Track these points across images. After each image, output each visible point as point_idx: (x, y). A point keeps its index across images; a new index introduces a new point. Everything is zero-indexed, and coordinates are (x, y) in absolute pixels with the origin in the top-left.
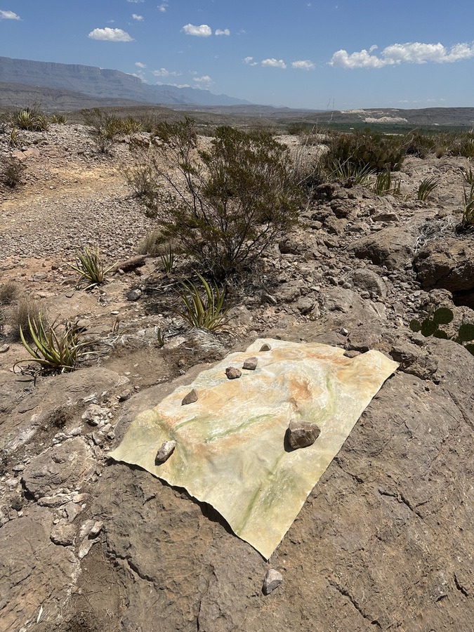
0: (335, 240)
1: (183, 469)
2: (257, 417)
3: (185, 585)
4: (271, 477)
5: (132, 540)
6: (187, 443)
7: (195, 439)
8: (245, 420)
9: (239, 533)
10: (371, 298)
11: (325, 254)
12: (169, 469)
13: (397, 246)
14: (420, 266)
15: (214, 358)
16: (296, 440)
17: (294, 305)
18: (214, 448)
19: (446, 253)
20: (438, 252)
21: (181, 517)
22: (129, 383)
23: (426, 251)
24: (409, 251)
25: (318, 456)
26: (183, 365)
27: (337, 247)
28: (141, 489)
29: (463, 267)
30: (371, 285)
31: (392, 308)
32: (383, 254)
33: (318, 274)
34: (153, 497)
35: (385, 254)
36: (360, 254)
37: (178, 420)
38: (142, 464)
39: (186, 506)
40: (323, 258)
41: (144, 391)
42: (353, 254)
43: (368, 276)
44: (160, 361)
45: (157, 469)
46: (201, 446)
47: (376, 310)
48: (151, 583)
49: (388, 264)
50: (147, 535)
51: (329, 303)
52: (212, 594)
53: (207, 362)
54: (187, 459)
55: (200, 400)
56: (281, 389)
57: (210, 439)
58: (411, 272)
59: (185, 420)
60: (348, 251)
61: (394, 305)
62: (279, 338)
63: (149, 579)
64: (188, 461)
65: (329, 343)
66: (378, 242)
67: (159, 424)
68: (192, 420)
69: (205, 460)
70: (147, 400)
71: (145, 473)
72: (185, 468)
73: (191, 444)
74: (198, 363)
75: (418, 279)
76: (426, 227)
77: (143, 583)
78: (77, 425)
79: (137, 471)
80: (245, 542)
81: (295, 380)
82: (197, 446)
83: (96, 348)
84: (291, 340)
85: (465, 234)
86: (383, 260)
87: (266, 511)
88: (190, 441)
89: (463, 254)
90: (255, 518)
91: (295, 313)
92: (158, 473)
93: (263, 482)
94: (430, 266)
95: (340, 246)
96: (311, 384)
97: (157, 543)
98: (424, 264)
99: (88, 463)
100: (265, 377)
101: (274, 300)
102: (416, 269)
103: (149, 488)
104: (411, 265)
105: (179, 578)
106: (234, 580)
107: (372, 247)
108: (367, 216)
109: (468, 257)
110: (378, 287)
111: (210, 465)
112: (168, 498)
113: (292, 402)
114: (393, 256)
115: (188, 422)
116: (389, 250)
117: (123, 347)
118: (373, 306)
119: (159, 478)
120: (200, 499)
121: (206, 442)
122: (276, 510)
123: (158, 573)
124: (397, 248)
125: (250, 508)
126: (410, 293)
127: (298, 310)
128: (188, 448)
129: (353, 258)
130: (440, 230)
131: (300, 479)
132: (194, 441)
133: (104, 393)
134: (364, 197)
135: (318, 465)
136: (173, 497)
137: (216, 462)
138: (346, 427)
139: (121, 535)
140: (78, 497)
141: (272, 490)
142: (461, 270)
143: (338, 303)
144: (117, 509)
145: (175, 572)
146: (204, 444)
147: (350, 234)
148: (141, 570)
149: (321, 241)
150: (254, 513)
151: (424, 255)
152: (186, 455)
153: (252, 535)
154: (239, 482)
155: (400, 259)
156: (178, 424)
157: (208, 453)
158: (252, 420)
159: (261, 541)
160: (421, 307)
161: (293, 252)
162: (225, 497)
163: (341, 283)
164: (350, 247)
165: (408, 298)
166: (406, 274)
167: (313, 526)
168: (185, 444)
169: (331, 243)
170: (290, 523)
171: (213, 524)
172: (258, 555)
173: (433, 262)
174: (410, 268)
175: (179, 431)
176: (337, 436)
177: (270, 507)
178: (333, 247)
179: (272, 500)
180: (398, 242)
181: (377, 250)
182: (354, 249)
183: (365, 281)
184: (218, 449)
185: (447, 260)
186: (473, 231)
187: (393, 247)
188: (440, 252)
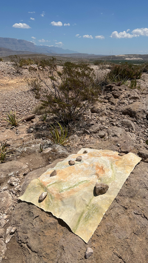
0: (114, 107)
1: (50, 204)
2: (82, 182)
3: (51, 255)
4: (88, 207)
5: (29, 235)
6: (52, 193)
7: (55, 191)
8: (77, 183)
9: (74, 232)
10: (129, 131)
11: (110, 113)
12: (44, 204)
13: (140, 110)
15: (64, 156)
16: (99, 191)
17: (97, 134)
18: (63, 195)
21: (50, 225)
22: (28, 167)
24: (144, 112)
25: (108, 198)
26: (50, 160)
28: (32, 213)
30: (129, 126)
31: (138, 135)
33: (107, 121)
34: (38, 216)
35: (135, 113)
36: (124, 113)
37: (48, 183)
38: (33, 202)
39: (52, 220)
40: (109, 115)
41: (34, 171)
42: (121, 113)
43: (128, 122)
44: (41, 158)
45: (39, 204)
46: (58, 194)
47: (131, 136)
48: (36, 254)
49: (136, 117)
50: (35, 233)
51: (112, 133)
52: (63, 259)
53: (61, 158)
54: (52, 200)
55: (58, 174)
56: (92, 169)
57: (62, 191)
59: (51, 183)
60: (119, 112)
61: (139, 134)
62: (91, 148)
63: (36, 252)
64: (52, 201)
65: (112, 150)
66: (132, 108)
67: (40, 185)
69: (59, 200)
70: (35, 175)
71: (34, 206)
73: (54, 193)
74: (57, 159)
77: (33, 254)
78: (6, 185)
79: (31, 205)
80: (77, 235)
81: (98, 165)
82: (56, 194)
83: (14, 153)
84: (96, 149)
86: (134, 115)
87: (86, 222)
88: (54, 192)
90: (81, 225)
91: (98, 137)
92: (40, 206)
93: (85, 210)
95: (116, 110)
96: (105, 167)
97: (39, 236)
99: (10, 202)
100: (85, 164)
101: (89, 132)
102: (147, 119)
103: (36, 213)
104: (145, 117)
105: (48, 252)
106: (73, 252)
107: (129, 110)
108: (127, 97)
110: (132, 126)
111: (62, 202)
112: (44, 217)
113: (96, 175)
114: (138, 114)
115: (53, 184)
116: (136, 111)
117: (25, 152)
118: (130, 134)
119: (40, 208)
120: (58, 217)
121: (60, 192)
122: (90, 222)
123: (40, 250)
125: (79, 221)
126: (146, 129)
127: (99, 136)
128: (53, 195)
129: (121, 114)
131: (100, 208)
132: (55, 192)
133: (17, 172)
134: (125, 90)
135: (108, 202)
136: (46, 216)
137: (64, 201)
138: (120, 185)
139: (24, 233)
140: (6, 217)
141: (88, 213)
143: (115, 133)
144: (22, 222)
145: (47, 249)
146: (59, 193)
147: (120, 105)
148: (32, 248)
149: (108, 108)
150: (81, 223)
152: (52, 198)
153: (80, 233)
154: (74, 210)
155: (141, 115)
156: (48, 185)
157: (61, 197)
158: (80, 183)
159: (84, 235)
161: (96, 112)
162: (68, 216)
163: (117, 125)
164: (120, 110)
165: (144, 131)
166: (144, 121)
167: (106, 228)
168: (51, 194)
169: (112, 108)
170: (96, 227)
171: (63, 228)
172: (83, 241)
174: (145, 119)
175: (49, 188)
176: (116, 189)
177: (87, 220)
178: (113, 110)
179: (88, 217)
180: (140, 108)
181: (131, 111)
182: (122, 111)
183: (127, 124)
184: (65, 195)
187: (138, 110)
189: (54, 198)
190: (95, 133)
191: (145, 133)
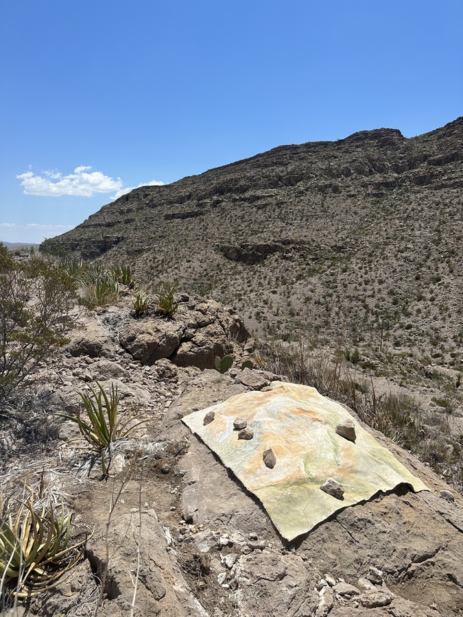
1: (353, 489)
6: (330, 476)
7: (330, 469)
10: (128, 381)
12: (350, 494)
13: (103, 338)
14: (132, 348)
18: (347, 464)
19: (148, 333)
20: (141, 333)
23: (131, 335)
29: (164, 340)
31: (144, 384)
32: (97, 347)
35: (99, 347)
36: (75, 353)
37: (298, 471)
39: (386, 501)
41: (185, 504)
42: (68, 354)
45: (348, 501)
46: (340, 469)
47: (142, 389)
49: (104, 354)
54: (344, 483)
56: (294, 420)
57: (337, 462)
58: (126, 355)
59: (303, 468)
62: (196, 410)
63: (437, 551)
64: (347, 484)
66: (86, 338)
67: (291, 486)
68: (305, 465)
69: (352, 474)
71: (347, 509)
72: (352, 487)
73: (333, 474)
74: (179, 459)
75: (135, 358)
79: (340, 516)
82: (337, 471)
85: (143, 318)
86: (99, 352)
88: (330, 473)
89: (158, 331)
92: (352, 502)
94: (142, 345)
96: (302, 407)
97: (410, 533)
98: (135, 345)
100: (271, 422)
102: (127, 351)
103: (360, 513)
104: (123, 350)
105: (442, 531)
107: (83, 344)
109: (163, 331)
111: (358, 474)
112: (375, 507)
113: (315, 420)
114: (105, 346)
116: (99, 342)
118: (136, 386)
119: (358, 504)
120: (391, 488)
121: (339, 465)
123: (437, 541)
124: (105, 339)
126: (141, 369)
128: (335, 477)
129: (70, 357)
130: (120, 319)
132: (332, 471)
136: (378, 504)
137: (359, 469)
139: (390, 556)
142: (163, 342)
143: (124, 391)
146: (339, 467)
148: (429, 551)
151: (132, 339)
155: (111, 348)
156: (304, 472)
157: (349, 470)
160: (161, 376)
163: (94, 378)
165: (145, 374)
166: (124, 357)
173: (143, 342)
174: (123, 352)
175: (314, 474)
180: (101, 334)
181: (90, 345)
182: (66, 350)
183: (110, 371)
184: (350, 462)
185: (152, 338)
186: (147, 314)
187: (100, 339)
188: (143, 333)
189: (343, 478)
191: (150, 376)
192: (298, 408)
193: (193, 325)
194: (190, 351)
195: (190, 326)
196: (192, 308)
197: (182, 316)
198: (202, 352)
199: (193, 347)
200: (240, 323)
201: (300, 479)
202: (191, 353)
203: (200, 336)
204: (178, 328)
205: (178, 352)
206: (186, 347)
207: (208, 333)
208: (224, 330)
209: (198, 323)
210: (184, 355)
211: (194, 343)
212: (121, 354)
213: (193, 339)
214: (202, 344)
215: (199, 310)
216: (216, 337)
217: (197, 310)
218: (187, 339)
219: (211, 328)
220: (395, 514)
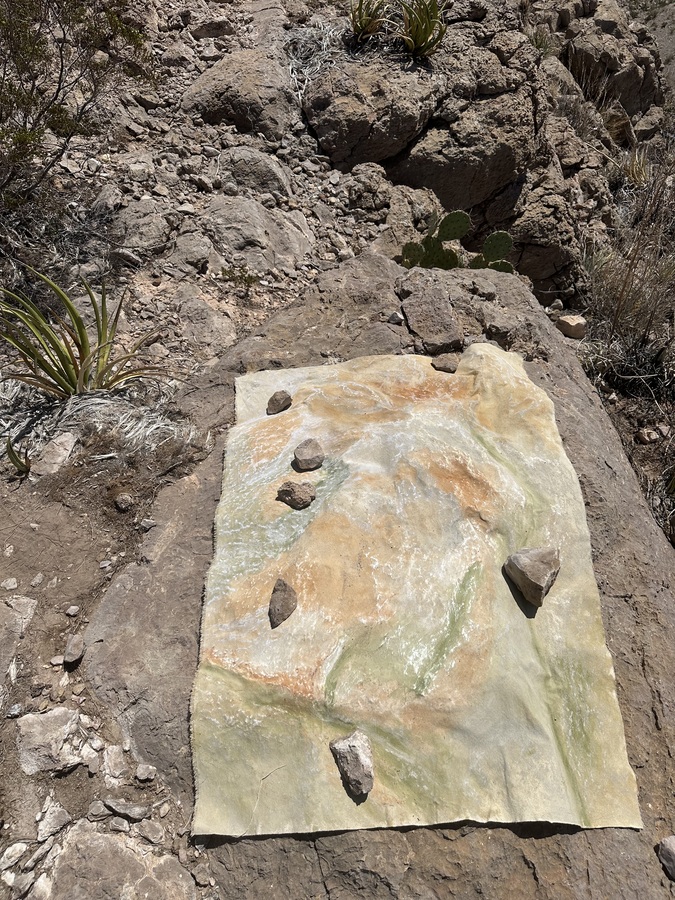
1: (413, 774)
4: (552, 684)
6: (379, 717)
7: (390, 701)
8: (449, 605)
9: (587, 822)
10: (279, 205)
11: (148, 125)
12: (391, 793)
13: (270, 91)
14: (319, 126)
17: (176, 258)
18: (444, 700)
19: (357, 96)
20: (344, 94)
21: (492, 872)
22: (41, 606)
23: (322, 94)
24: (289, 99)
25: (578, 597)
26: (131, 505)
27: (164, 107)
28: (365, 871)
29: (386, 118)
30: (265, 180)
31: (314, 215)
32: (252, 110)
33: (168, 174)
34: (409, 872)
35: (255, 109)
36: (211, 116)
37: (313, 674)
39: (483, 845)
40: (151, 135)
42: (198, 117)
43: (256, 162)
44: (56, 513)
45: (370, 812)
46: (414, 708)
47: (298, 228)
49: (264, 129)
51: (230, 235)
53: (180, 475)
54: (403, 749)
56: (426, 494)
57: (422, 683)
58: (306, 137)
59: (328, 667)
60: (185, 112)
61: (314, 209)
62: (277, 365)
64: (409, 753)
66: (236, 87)
67: (273, 704)
68: (343, 657)
69: (441, 731)
70: (139, 637)
71: (353, 835)
72: (414, 768)
73: (388, 715)
74: (162, 487)
75: (321, 150)
76: (294, 43)
80: (604, 829)
81: (437, 465)
82: (404, 712)
85: (363, 53)
86: (254, 122)
87: (588, 751)
88: (382, 708)
89: (380, 93)
90: (586, 776)
92: (378, 818)
93: (548, 702)
94: (338, 123)
95: (169, 104)
96: (470, 461)
98: (326, 120)
100: (371, 479)
101: (137, 258)
102: (313, 131)
104: (301, 124)
107: (227, 99)
108: (178, 27)
109: (389, 97)
110: (278, 180)
111: (457, 734)
112: (437, 853)
113: (470, 516)
114: (269, 111)
115: (337, 666)
116: (259, 100)
118: (289, 219)
119: (390, 829)
120: (505, 820)
121: (419, 695)
122: (599, 738)
124: (272, 93)
126: (323, 178)
127: (189, 268)
128: (389, 725)
129: (201, 125)
130: (320, 48)
131: (587, 657)
132: (393, 706)
135: (587, 614)
136: (446, 846)
137: (467, 724)
141: (570, 705)
142: (385, 123)
143: (247, 233)
146: (416, 701)
147: (171, 75)
149: (130, 98)
150: (578, 769)
151: (322, 104)
152: (395, 742)
153: (603, 810)
155: (280, 116)
156: (322, 684)
157: (438, 716)
158: (461, 599)
159: (617, 806)
160: (353, 204)
163: (218, 186)
164: (189, 104)
165: (325, 190)
166: (301, 143)
168: (375, 722)
169: (147, 98)
172: (630, 833)
173: (341, 116)
174: (302, 131)
175: (340, 698)
176: (576, 546)
177: (587, 738)
178: (155, 106)
179: (581, 725)
180: (268, 82)
181: (240, 103)
182: (196, 106)
183: (254, 173)
184: (455, 697)
185: (361, 109)
186: (375, 45)
187: (264, 93)
188: (345, 94)
189: (407, 733)
190: (159, 252)
191: (333, 199)
192: (456, 463)
193: (465, 89)
194: (440, 152)
195: (461, 92)
196: (483, 41)
197: (452, 60)
198: (465, 160)
199: (448, 145)
200: (647, 68)
201: (301, 698)
202: (440, 158)
203: (471, 121)
204: (425, 93)
205: (414, 151)
206: (434, 139)
207: (491, 115)
208: (534, 114)
209: (480, 86)
210: (425, 160)
211: (453, 134)
212: (297, 134)
213: (454, 126)
214: (471, 140)
215: (497, 51)
216: (507, 127)
217: (492, 50)
218: (442, 122)
219: (505, 104)
220: (469, 890)
